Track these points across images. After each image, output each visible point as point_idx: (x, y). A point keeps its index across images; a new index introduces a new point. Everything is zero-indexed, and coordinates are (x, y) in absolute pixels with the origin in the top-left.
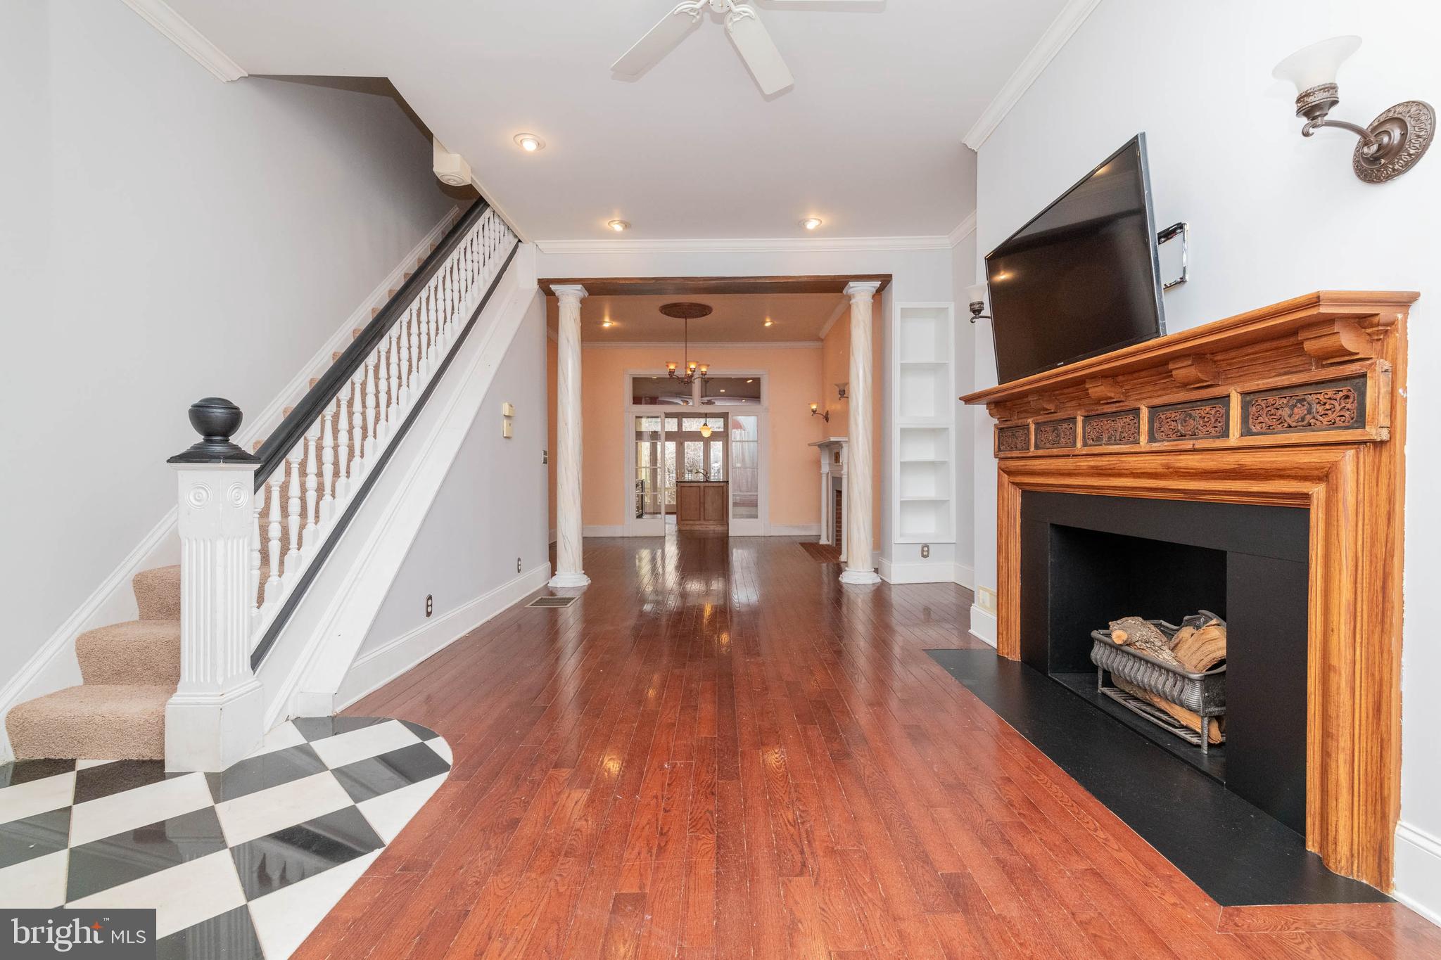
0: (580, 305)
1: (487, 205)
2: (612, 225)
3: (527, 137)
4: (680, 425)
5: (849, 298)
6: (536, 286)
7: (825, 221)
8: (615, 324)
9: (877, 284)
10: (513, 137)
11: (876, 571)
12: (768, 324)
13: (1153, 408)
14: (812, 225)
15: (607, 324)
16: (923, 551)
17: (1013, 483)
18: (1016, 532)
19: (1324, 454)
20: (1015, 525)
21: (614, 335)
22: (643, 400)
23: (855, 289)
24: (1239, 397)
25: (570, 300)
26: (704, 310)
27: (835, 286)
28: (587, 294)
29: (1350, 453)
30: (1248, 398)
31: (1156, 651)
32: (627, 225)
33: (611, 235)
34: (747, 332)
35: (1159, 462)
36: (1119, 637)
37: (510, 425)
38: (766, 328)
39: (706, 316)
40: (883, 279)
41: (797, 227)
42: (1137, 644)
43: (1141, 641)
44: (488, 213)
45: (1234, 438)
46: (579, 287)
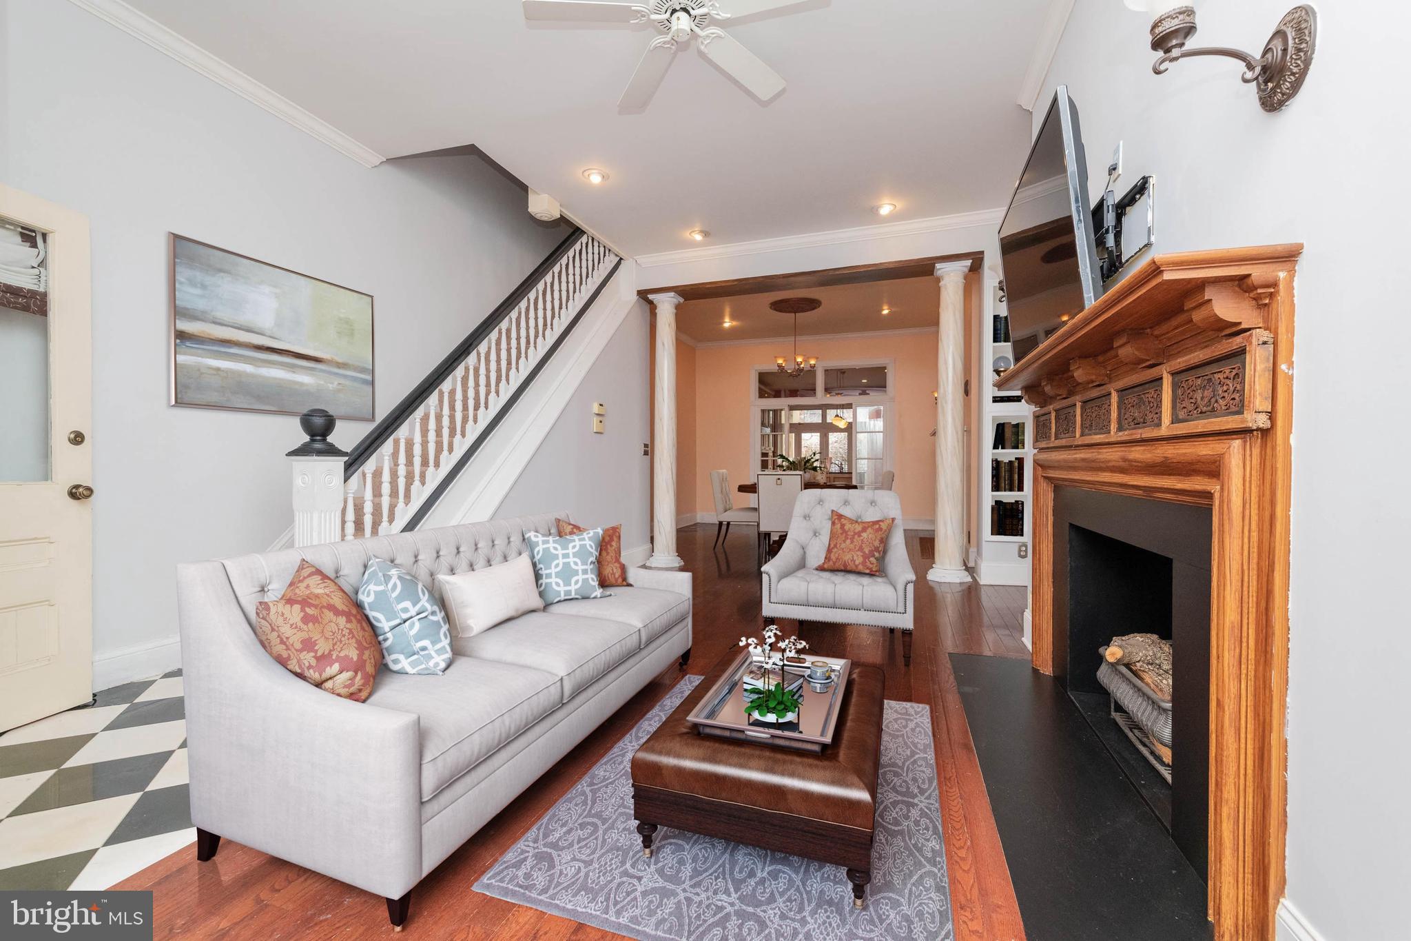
0: (675, 311)
1: (583, 233)
2: (693, 234)
3: (590, 172)
4: (824, 416)
5: (938, 280)
6: (635, 297)
7: (900, 205)
8: (734, 323)
9: (968, 263)
10: (581, 172)
11: (968, 569)
12: (885, 312)
13: (1121, 391)
14: (885, 210)
15: (727, 323)
16: (1020, 551)
17: (1045, 478)
18: (1048, 531)
19: (1217, 445)
20: (1047, 524)
21: (734, 334)
22: (783, 393)
23: (943, 270)
24: (1170, 378)
25: (666, 306)
26: (812, 304)
27: (924, 269)
28: (682, 300)
29: (1236, 444)
30: (1178, 378)
31: (1160, 675)
32: (706, 234)
33: (693, 244)
34: (868, 322)
35: (1119, 454)
36: (1113, 654)
37: (601, 422)
38: (884, 315)
39: (816, 310)
40: (972, 257)
41: (871, 214)
42: (1138, 664)
43: (1143, 662)
44: (584, 239)
45: (1166, 427)
46: (672, 294)
